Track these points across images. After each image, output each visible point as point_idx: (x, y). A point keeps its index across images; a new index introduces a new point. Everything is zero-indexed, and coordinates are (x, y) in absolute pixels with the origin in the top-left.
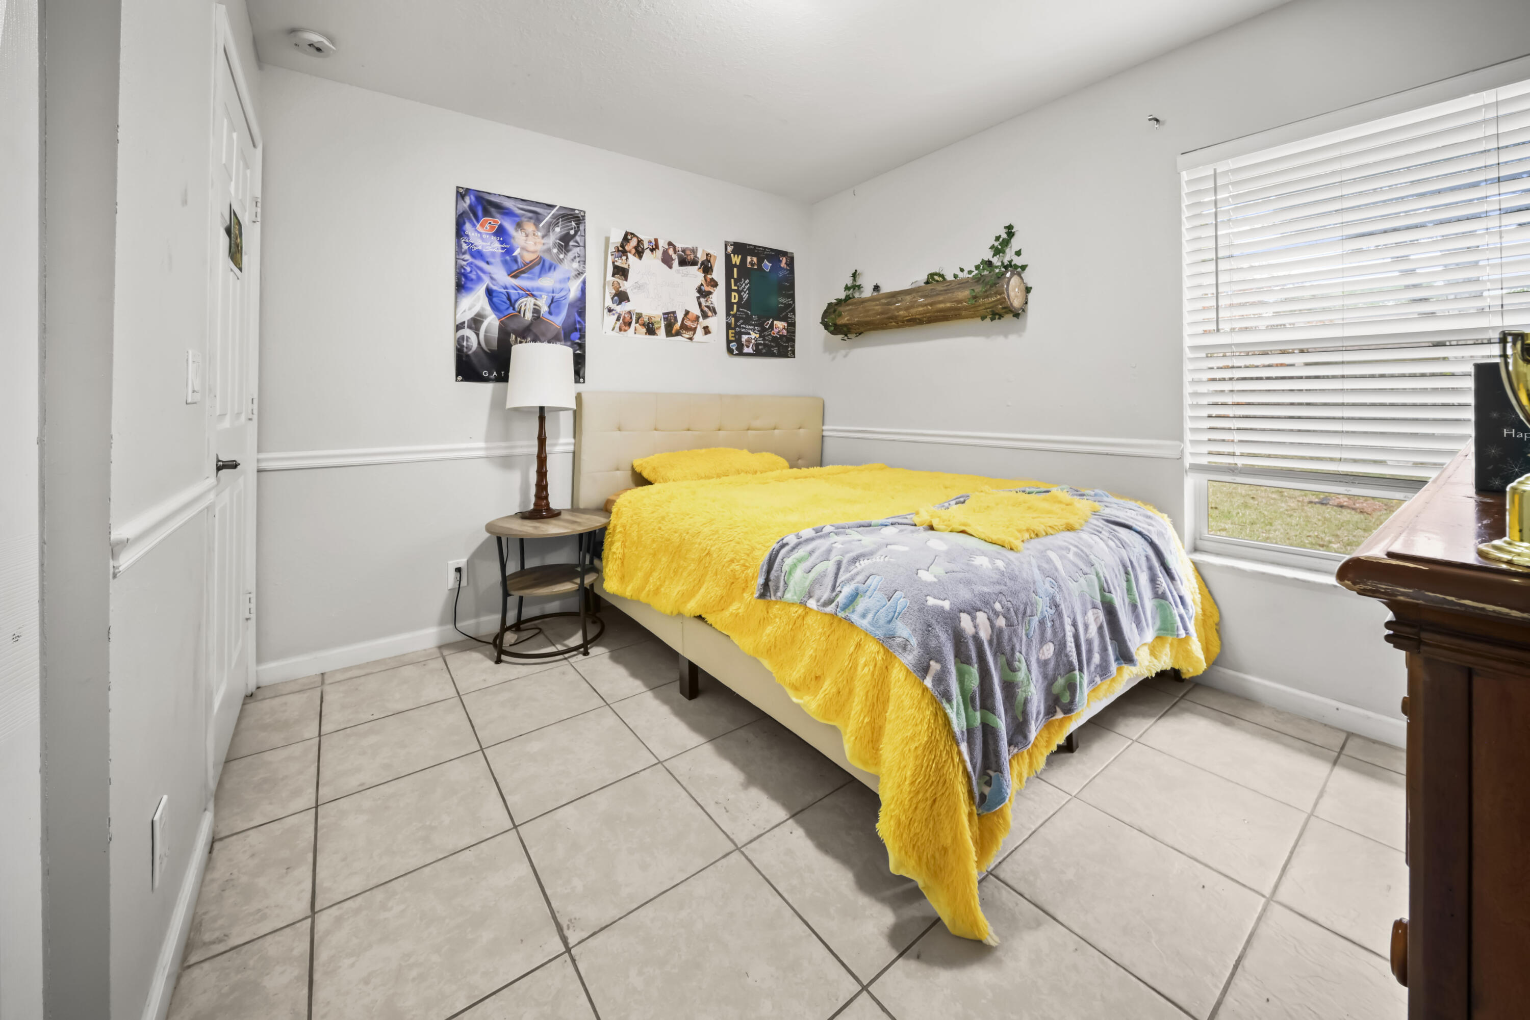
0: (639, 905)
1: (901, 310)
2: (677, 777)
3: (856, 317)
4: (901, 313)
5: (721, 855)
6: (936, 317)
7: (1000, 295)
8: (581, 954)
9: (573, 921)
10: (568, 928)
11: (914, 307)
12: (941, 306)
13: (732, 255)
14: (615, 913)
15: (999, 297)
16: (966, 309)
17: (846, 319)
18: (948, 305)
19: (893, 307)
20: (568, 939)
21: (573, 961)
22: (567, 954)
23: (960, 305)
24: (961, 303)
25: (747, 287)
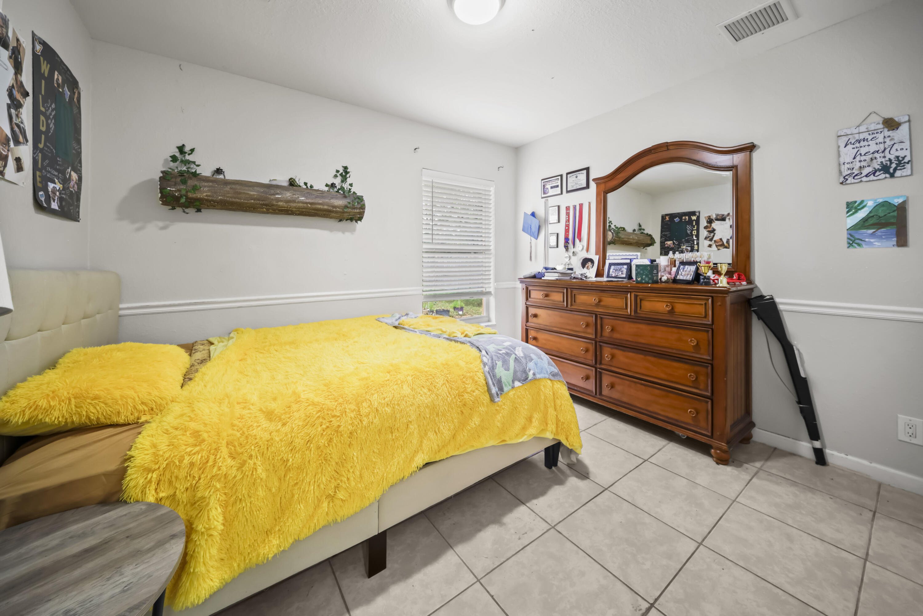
0: (608, 572)
1: (281, 201)
2: (495, 566)
3: (220, 196)
4: (281, 204)
5: (560, 535)
6: (308, 212)
7: (362, 209)
8: (651, 596)
9: (635, 608)
10: (640, 610)
11: (295, 202)
12: (319, 206)
13: (42, 59)
14: (619, 584)
15: (361, 210)
16: (336, 212)
17: (205, 194)
18: (326, 207)
19: (272, 197)
20: (646, 608)
21: (656, 600)
22: (655, 605)
23: (335, 209)
24: (336, 208)
25: (53, 114)
